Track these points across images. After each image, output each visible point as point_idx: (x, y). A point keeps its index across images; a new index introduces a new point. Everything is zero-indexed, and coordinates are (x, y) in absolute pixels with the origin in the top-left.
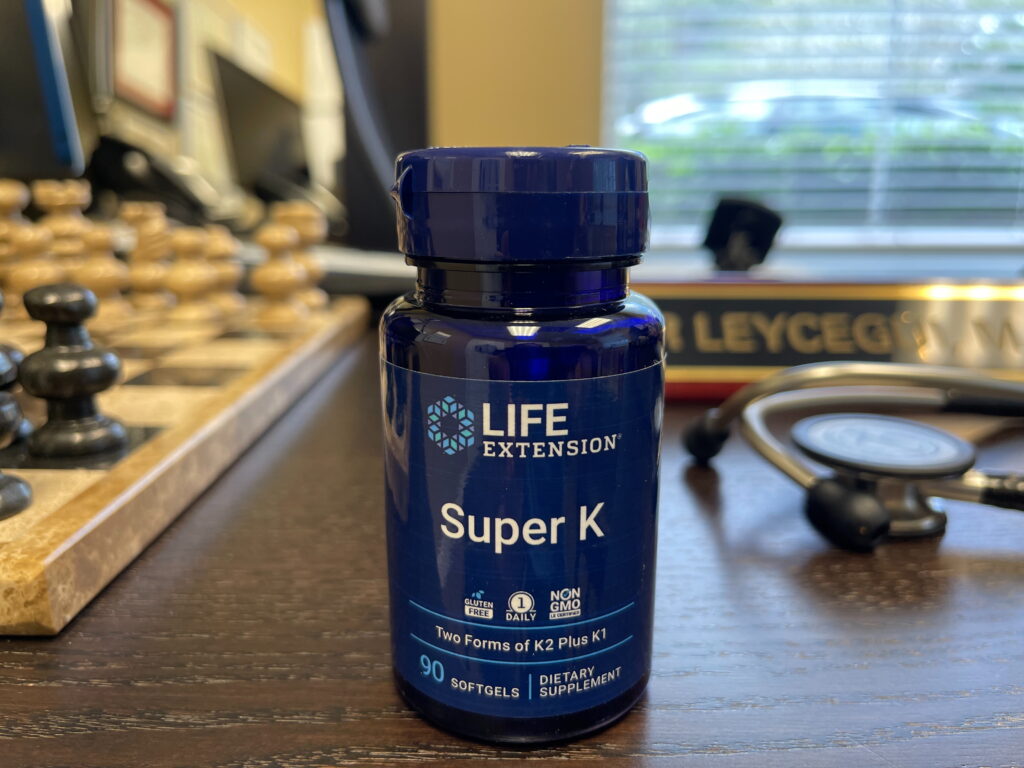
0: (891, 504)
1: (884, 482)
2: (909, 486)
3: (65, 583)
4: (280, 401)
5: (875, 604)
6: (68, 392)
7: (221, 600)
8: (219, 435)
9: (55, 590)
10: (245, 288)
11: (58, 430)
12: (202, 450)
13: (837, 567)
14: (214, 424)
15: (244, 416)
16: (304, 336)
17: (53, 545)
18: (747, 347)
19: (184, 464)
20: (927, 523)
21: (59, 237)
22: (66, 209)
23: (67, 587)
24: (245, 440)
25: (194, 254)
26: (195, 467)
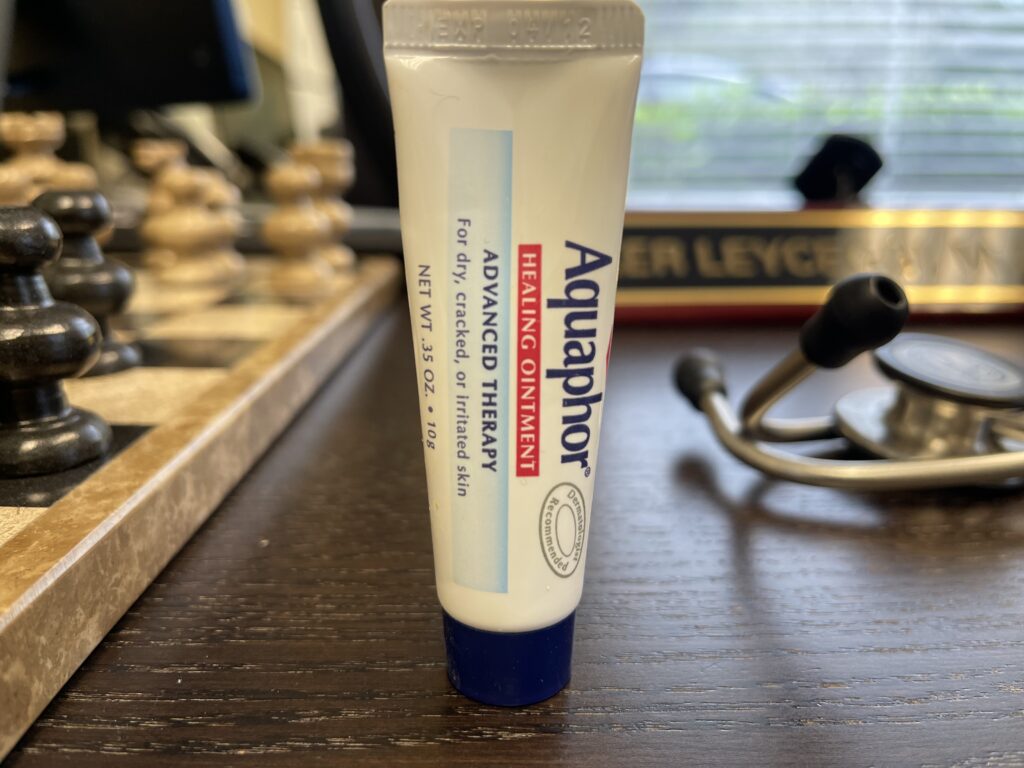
4: (306, 386)
8: (226, 439)
12: (201, 464)
14: (218, 423)
15: (260, 407)
16: (331, 303)
19: (175, 487)
22: (35, 147)
24: (263, 443)
26: (189, 491)
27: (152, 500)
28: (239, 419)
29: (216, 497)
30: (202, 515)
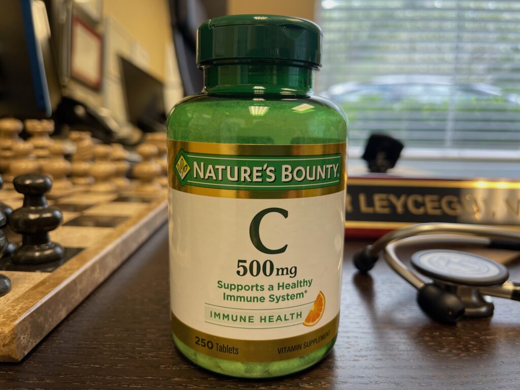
0: (465, 299)
1: (460, 287)
2: (474, 290)
3: (24, 335)
4: (145, 235)
5: (458, 355)
6: (34, 230)
7: (107, 346)
8: (112, 253)
9: (19, 338)
10: (130, 175)
11: (27, 250)
12: (102, 261)
13: (437, 333)
14: (110, 247)
15: (125, 243)
17: (20, 314)
18: (386, 211)
19: (93, 268)
20: (484, 309)
21: (37, 148)
22: (41, 134)
23: (26, 336)
24: (125, 256)
25: (104, 157)
26: (98, 270)
27: (85, 272)
28: (117, 246)
29: (107, 273)
30: (101, 279)
